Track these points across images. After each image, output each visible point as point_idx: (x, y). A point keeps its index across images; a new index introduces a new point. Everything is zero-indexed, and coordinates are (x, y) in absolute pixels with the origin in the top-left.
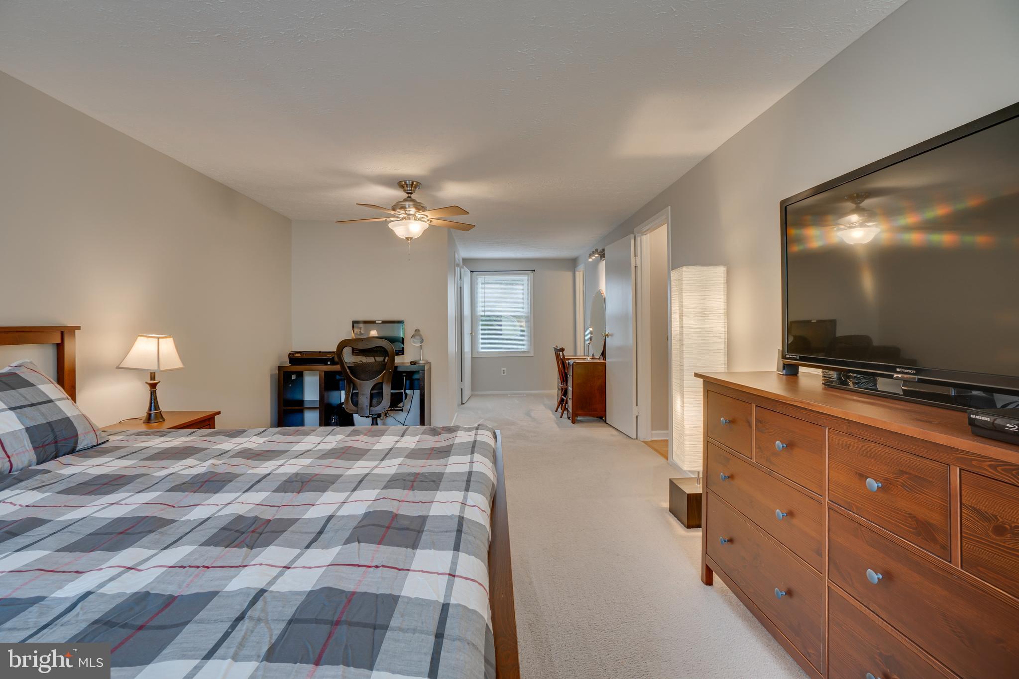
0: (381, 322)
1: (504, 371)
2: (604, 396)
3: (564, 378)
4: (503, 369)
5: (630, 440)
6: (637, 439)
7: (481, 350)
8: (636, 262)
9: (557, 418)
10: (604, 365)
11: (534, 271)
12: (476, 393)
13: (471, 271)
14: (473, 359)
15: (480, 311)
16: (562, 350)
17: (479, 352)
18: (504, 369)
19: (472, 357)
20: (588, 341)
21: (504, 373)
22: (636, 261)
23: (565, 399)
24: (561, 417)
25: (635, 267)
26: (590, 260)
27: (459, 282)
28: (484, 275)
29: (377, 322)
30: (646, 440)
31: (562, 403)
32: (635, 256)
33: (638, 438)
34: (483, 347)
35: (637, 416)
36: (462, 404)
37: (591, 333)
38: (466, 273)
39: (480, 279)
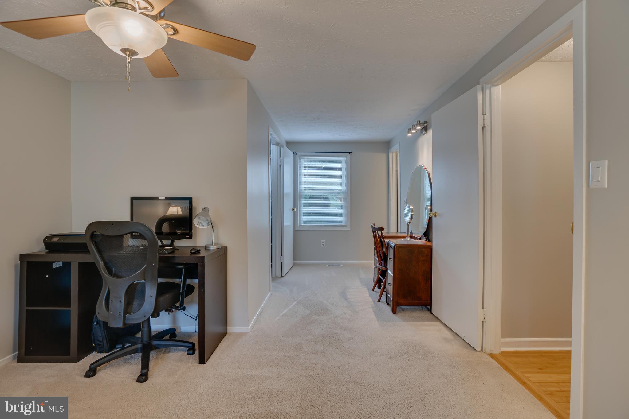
0: (164, 198)
1: (323, 243)
2: (430, 283)
3: (382, 257)
4: (322, 241)
5: (474, 352)
6: (482, 350)
7: (303, 224)
8: (484, 122)
9: (374, 302)
10: (430, 249)
11: (352, 152)
12: (298, 262)
13: (294, 153)
14: (296, 233)
15: (302, 189)
16: (381, 229)
17: (301, 226)
18: (324, 241)
19: (295, 231)
20: (408, 219)
21: (323, 245)
22: (484, 120)
23: (383, 280)
24: (379, 301)
25: (483, 128)
26: (410, 135)
27: (279, 160)
28: (306, 156)
29: (159, 198)
30: (494, 352)
31: (380, 283)
32: (483, 114)
33: (484, 350)
34: (305, 221)
35: (483, 322)
36: (282, 276)
37: (412, 210)
38: (289, 154)
39: (303, 160)
